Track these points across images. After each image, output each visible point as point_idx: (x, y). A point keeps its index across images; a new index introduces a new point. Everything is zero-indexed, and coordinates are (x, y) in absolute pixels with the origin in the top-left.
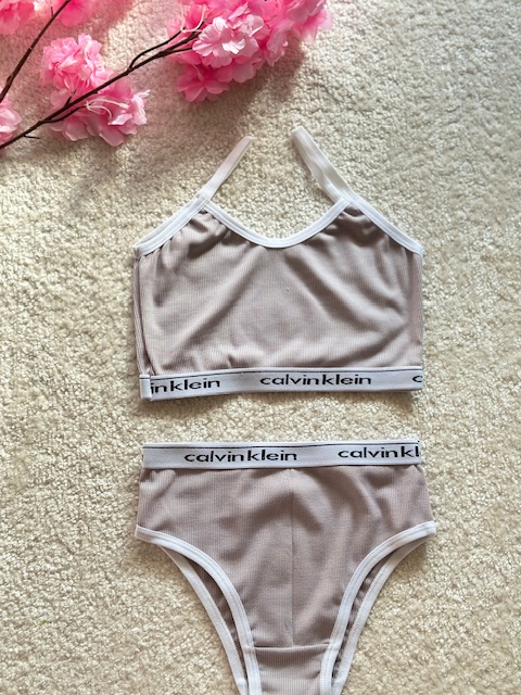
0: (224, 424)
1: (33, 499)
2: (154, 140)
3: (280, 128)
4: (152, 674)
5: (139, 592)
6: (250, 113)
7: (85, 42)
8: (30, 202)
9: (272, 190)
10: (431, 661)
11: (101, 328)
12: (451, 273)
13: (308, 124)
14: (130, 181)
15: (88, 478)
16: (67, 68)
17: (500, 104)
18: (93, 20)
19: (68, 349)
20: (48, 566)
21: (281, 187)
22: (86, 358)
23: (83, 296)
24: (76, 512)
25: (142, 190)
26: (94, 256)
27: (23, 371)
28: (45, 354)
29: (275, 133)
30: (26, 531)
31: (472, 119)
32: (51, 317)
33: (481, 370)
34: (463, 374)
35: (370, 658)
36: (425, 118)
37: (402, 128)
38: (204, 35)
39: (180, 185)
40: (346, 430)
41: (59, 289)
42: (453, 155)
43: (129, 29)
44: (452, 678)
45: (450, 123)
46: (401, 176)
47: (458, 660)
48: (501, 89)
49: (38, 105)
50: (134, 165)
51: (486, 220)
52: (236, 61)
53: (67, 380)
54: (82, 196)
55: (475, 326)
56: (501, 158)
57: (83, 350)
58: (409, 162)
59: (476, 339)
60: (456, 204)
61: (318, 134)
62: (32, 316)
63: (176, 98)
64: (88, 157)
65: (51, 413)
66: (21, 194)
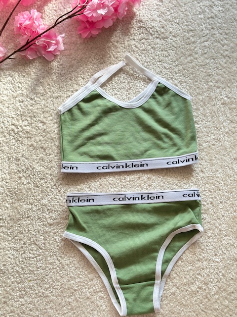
0: (108, 186)
1: (22, 225)
2: (68, 57)
3: (126, 48)
4: (81, 302)
5: (73, 265)
6: (112, 42)
7: (34, 13)
8: (13, 89)
9: (123, 77)
10: (207, 289)
11: (48, 145)
12: (208, 111)
13: (139, 46)
14: (58, 76)
15: (47, 214)
16: (26, 25)
17: (227, 32)
18: (37, 2)
19: (34, 155)
20: (31, 255)
21: (128, 76)
22: (43, 159)
23: (39, 131)
24: (42, 230)
25: (64, 81)
26: (43, 112)
27: (14, 167)
28: (23, 158)
29: (124, 51)
30: (20, 240)
31: (214, 39)
32: (26, 141)
33: (224, 155)
34: (216, 157)
35: (179, 289)
36: (193, 40)
37: (182, 45)
38: (89, 7)
39: (81, 77)
40: (163, 186)
41: (28, 128)
42: (206, 56)
43: (54, 6)
44: (217, 297)
45: (204, 42)
46: (183, 68)
47: (220, 288)
48: (227, 24)
49: (14, 44)
50: (59, 69)
51: (223, 86)
52: (104, 18)
53: (34, 170)
54: (37, 85)
55: (220, 135)
56: (228, 57)
57: (41, 155)
58: (186, 61)
59: (221, 142)
60: (208, 79)
61: (143, 50)
62: (17, 141)
63: (77, 37)
64: (38, 66)
65: (28, 186)
66: (8, 85)
